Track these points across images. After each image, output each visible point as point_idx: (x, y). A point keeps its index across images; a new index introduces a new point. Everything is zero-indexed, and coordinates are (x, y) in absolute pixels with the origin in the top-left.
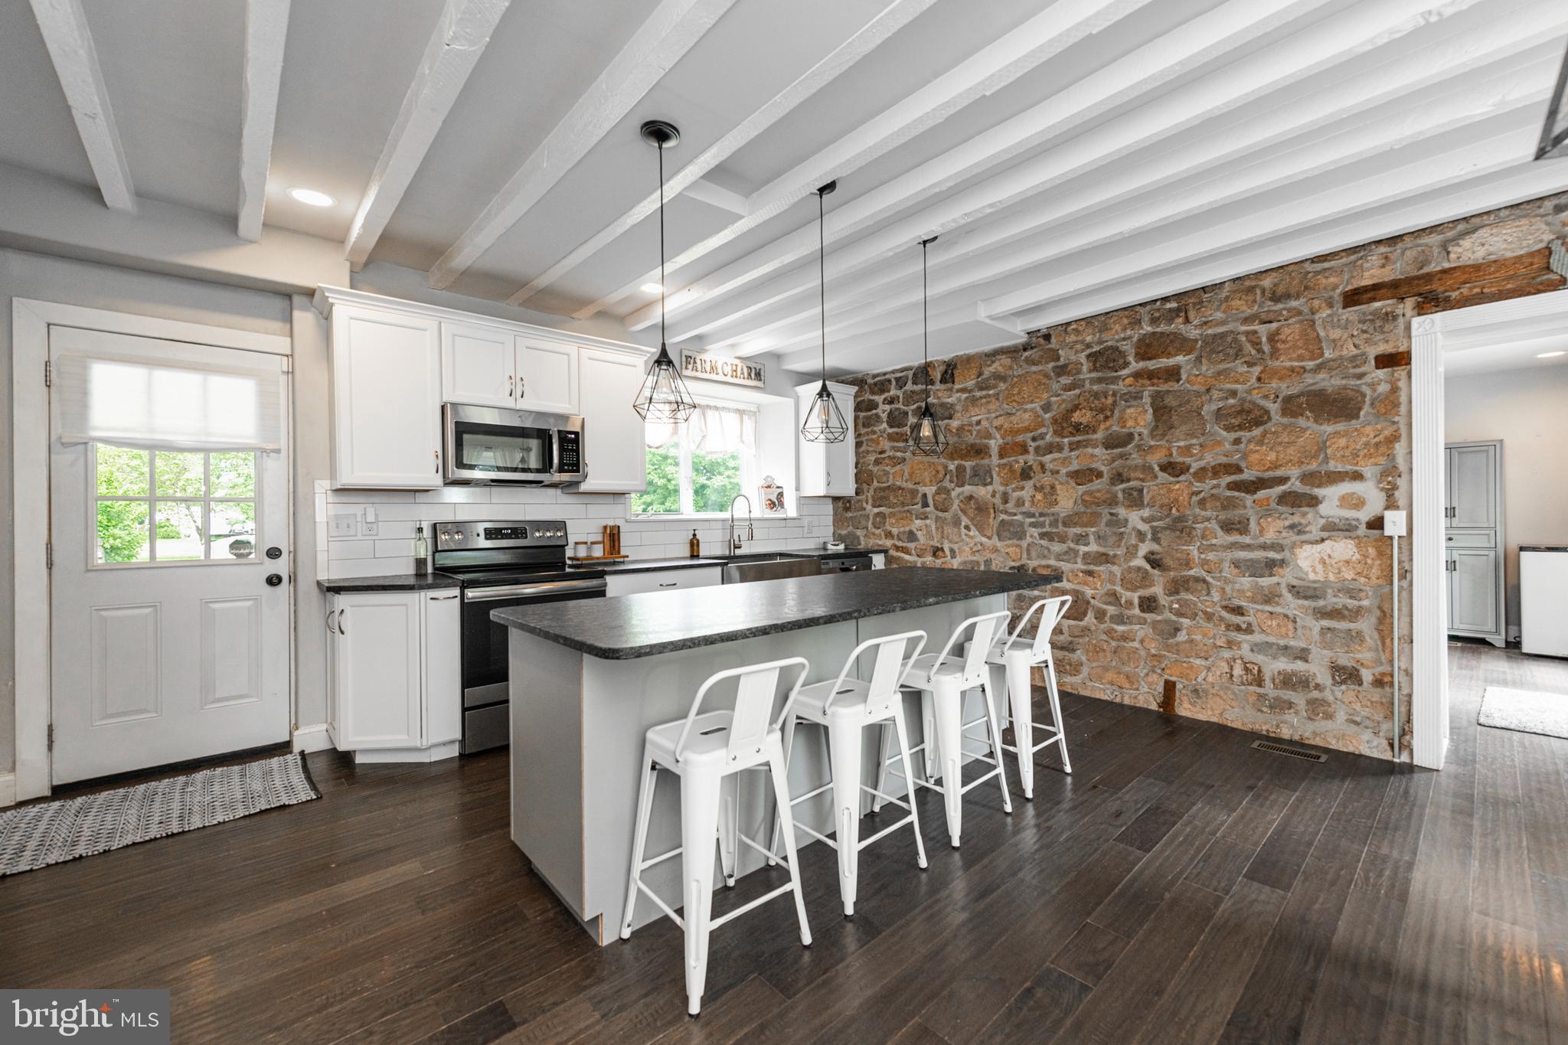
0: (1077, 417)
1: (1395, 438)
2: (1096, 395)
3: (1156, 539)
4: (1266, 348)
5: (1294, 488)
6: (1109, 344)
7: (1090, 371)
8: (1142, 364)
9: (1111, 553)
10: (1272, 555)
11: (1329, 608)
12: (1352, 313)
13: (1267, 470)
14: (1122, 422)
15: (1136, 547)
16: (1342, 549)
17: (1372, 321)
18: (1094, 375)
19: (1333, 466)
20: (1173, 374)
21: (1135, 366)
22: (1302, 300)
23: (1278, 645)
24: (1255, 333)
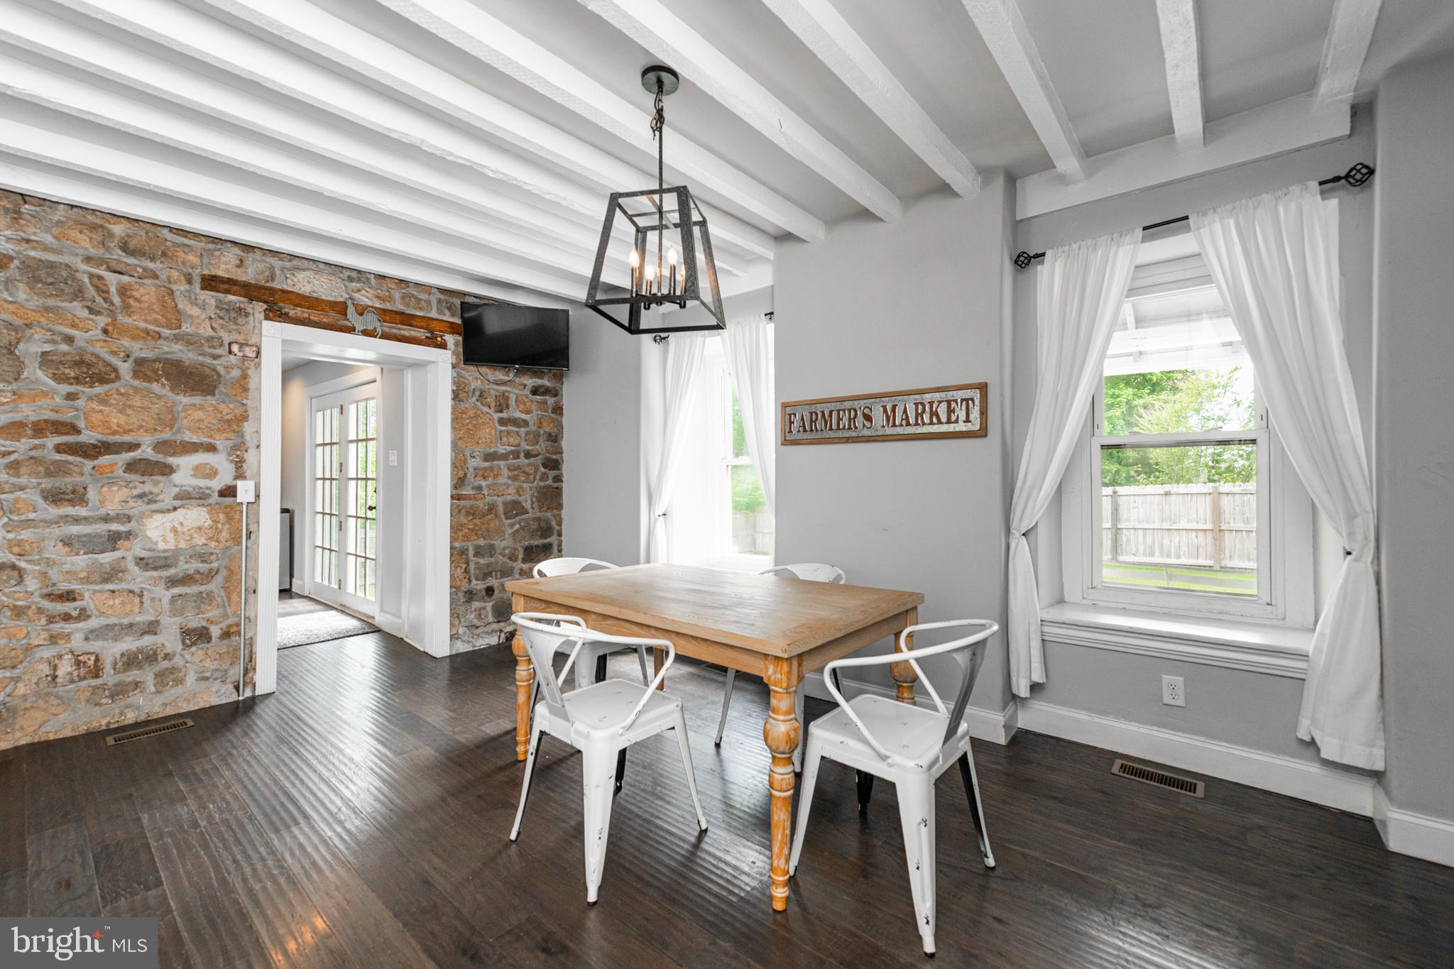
1: (244, 418)
4: (116, 300)
5: (145, 456)
10: (116, 527)
11: (181, 575)
12: (209, 297)
13: (114, 433)
16: (195, 517)
17: (227, 310)
19: (190, 437)
22: (159, 265)
23: (121, 625)
24: (100, 278)
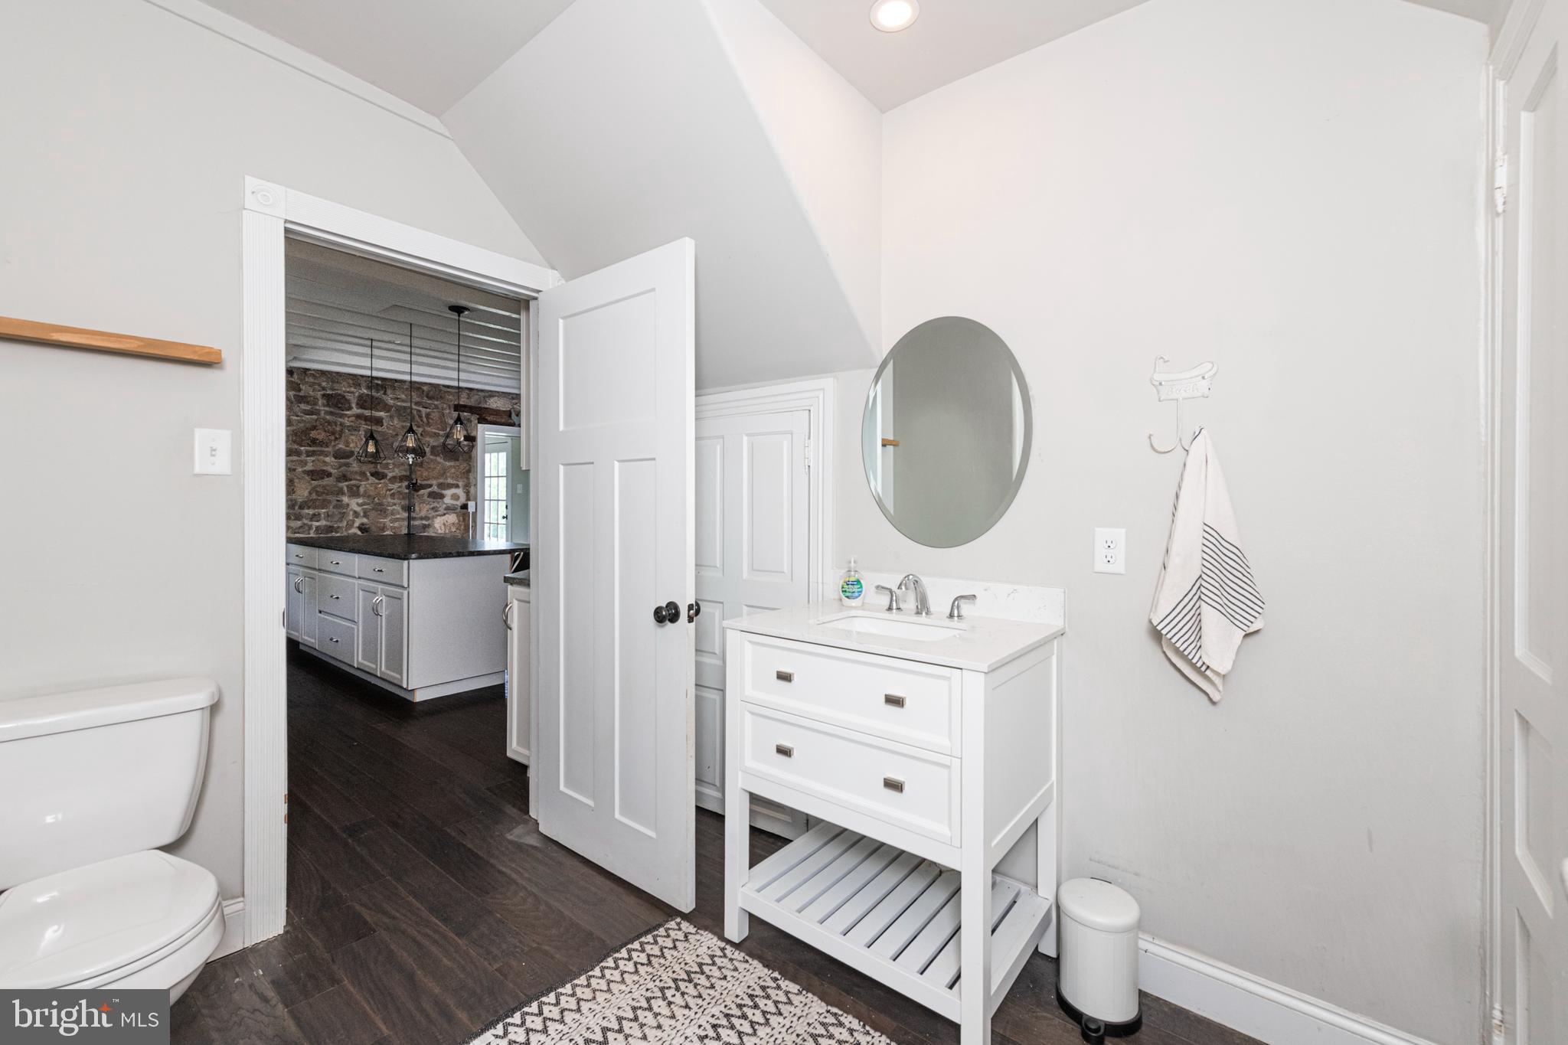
0: (313, 434)
1: (469, 471)
2: (329, 423)
3: (366, 515)
4: (425, 420)
5: (434, 490)
6: (339, 392)
7: (324, 406)
8: (360, 411)
9: (335, 526)
10: (424, 522)
12: (456, 414)
13: (425, 480)
14: (347, 444)
15: (353, 522)
16: (452, 518)
18: (327, 409)
19: (450, 481)
20: (379, 421)
21: (356, 410)
22: (439, 402)
24: (420, 411)
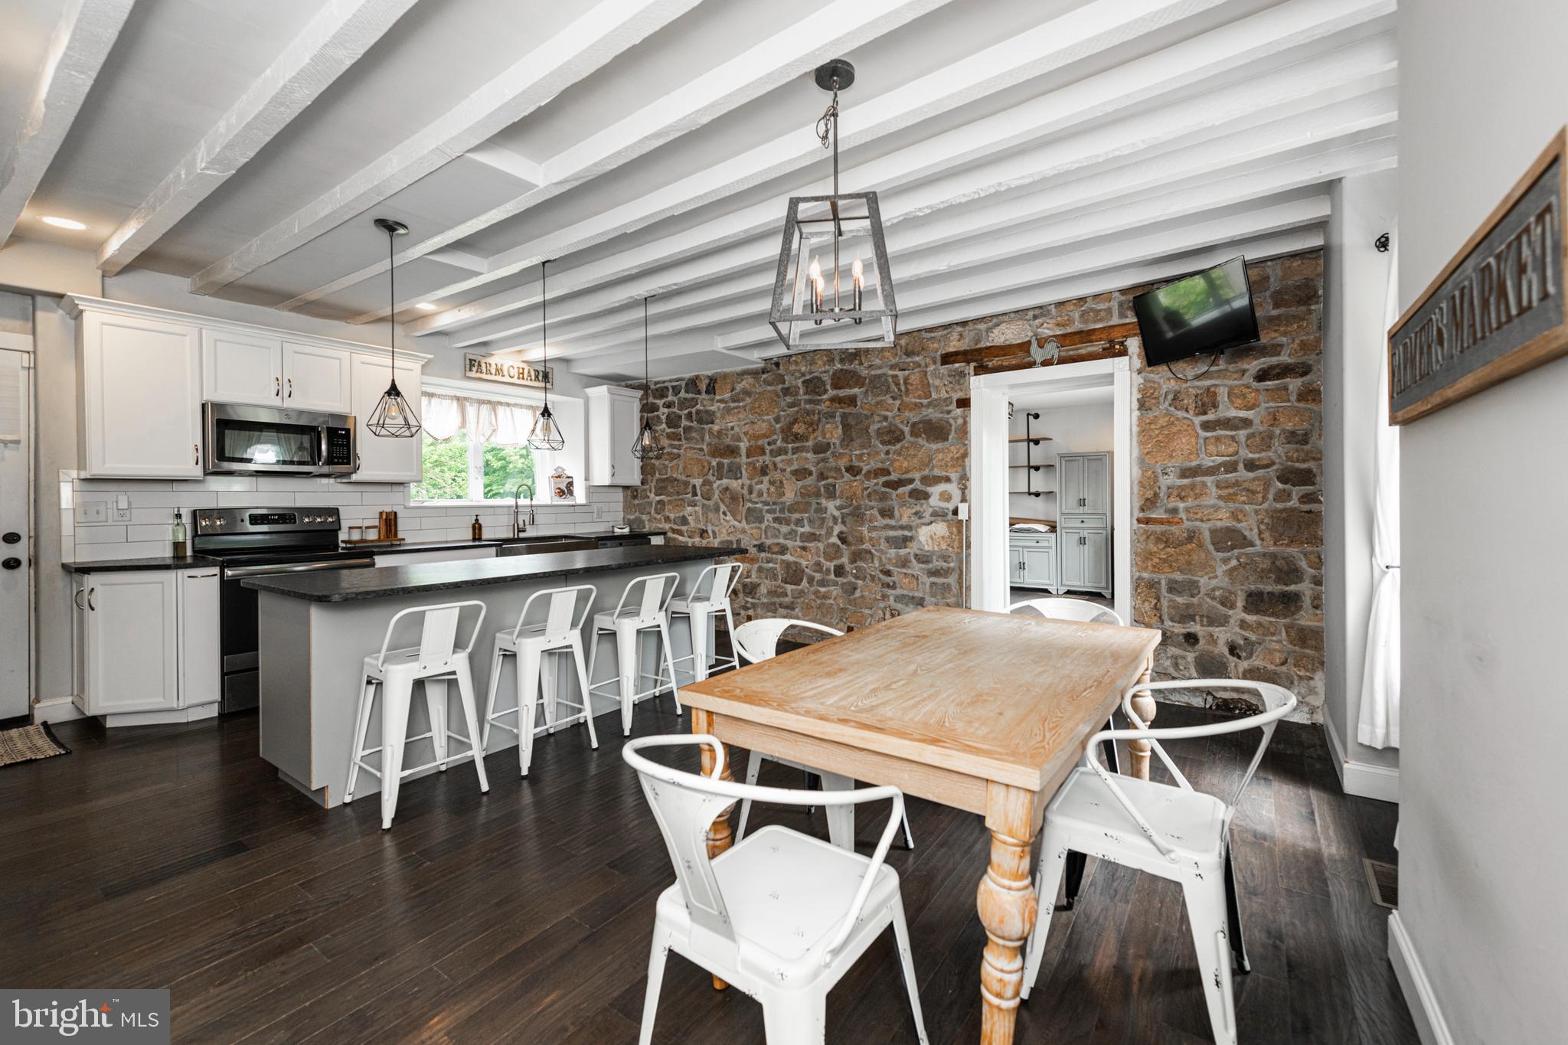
0: (796, 428)
1: (963, 456)
2: (808, 413)
3: (844, 522)
4: (903, 388)
5: (917, 487)
6: (816, 374)
7: (804, 394)
8: (835, 392)
9: (818, 533)
10: (906, 533)
11: (934, 569)
12: (944, 370)
13: (904, 473)
14: (824, 435)
15: (832, 528)
16: (940, 528)
17: (954, 376)
18: (807, 397)
19: (937, 472)
20: (852, 401)
21: (831, 393)
22: (921, 357)
23: (908, 596)
24: (896, 376)
